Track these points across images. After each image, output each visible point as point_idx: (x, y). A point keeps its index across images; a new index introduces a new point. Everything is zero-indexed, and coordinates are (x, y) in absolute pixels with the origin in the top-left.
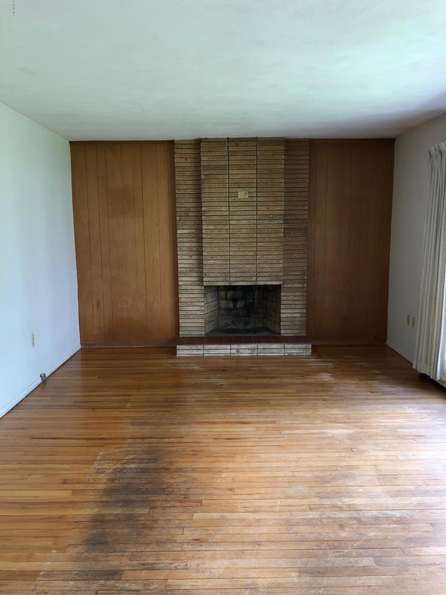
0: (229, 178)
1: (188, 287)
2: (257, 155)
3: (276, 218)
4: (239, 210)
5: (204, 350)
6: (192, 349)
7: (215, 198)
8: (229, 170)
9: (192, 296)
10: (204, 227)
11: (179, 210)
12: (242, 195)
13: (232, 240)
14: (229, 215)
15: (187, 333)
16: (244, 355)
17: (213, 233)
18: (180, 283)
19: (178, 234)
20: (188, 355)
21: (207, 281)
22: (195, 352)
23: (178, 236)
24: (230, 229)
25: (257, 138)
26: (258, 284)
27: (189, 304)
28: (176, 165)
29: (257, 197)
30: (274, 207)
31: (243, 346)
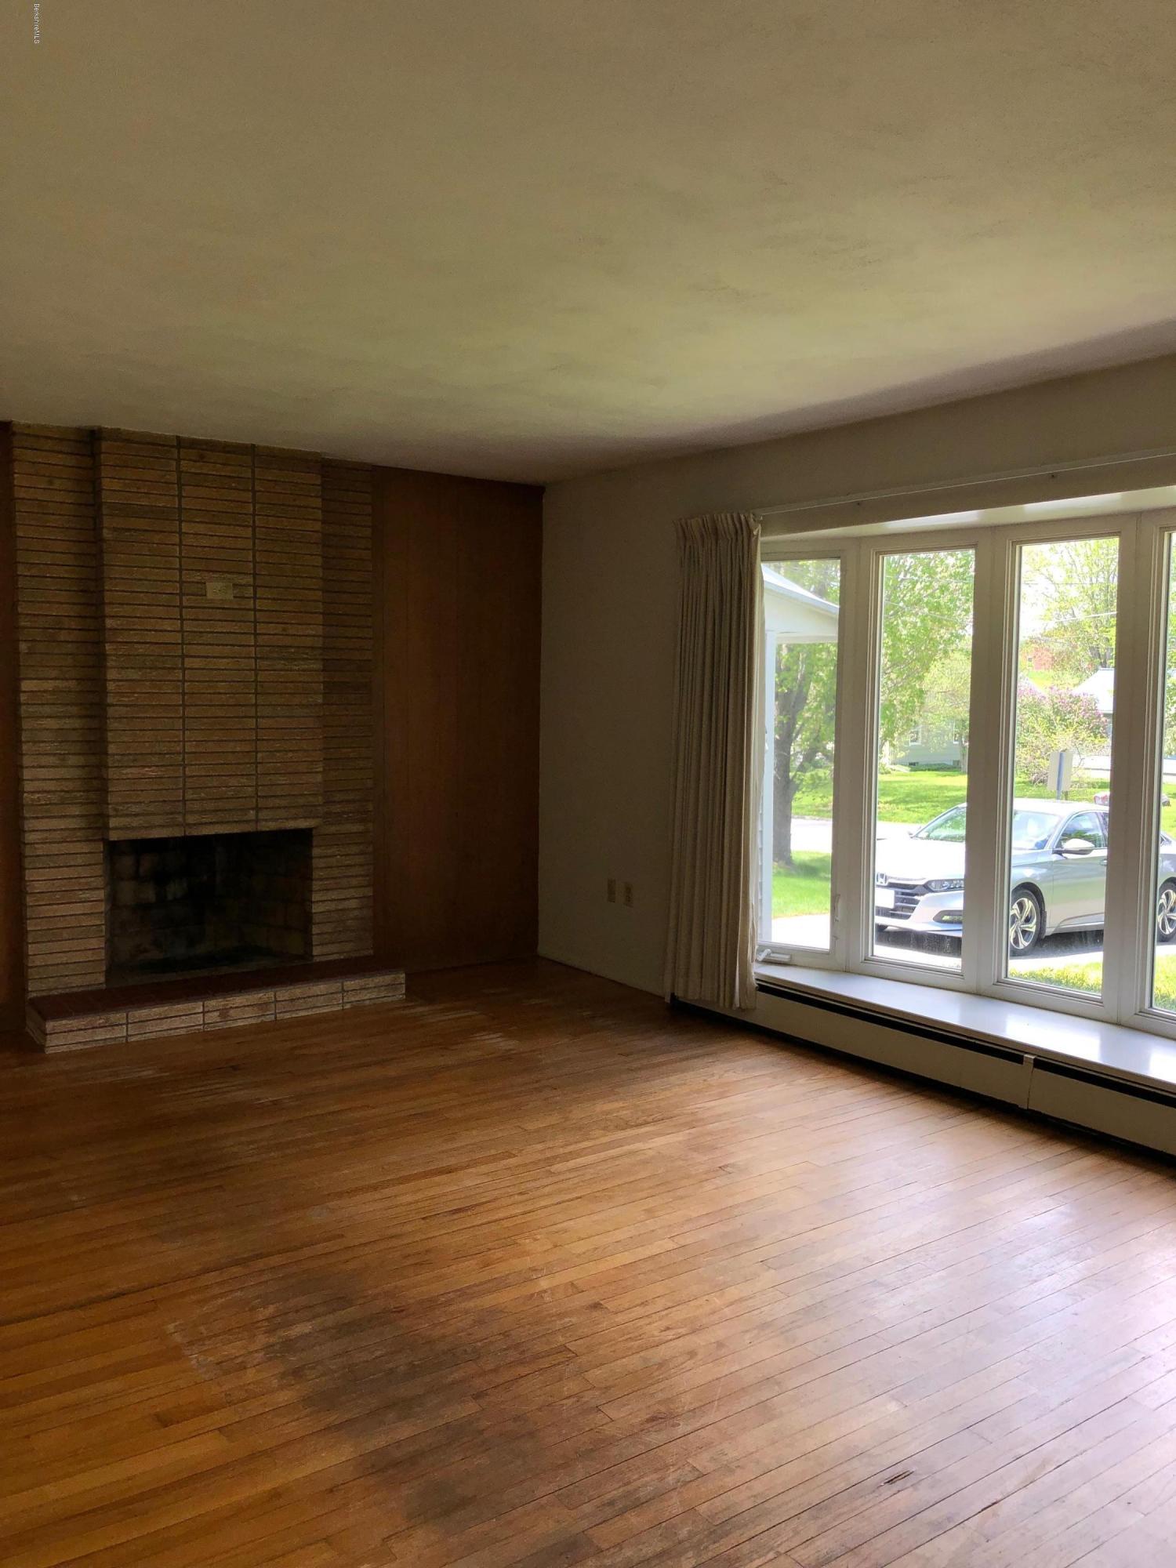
0: (180, 544)
1: (55, 849)
2: (254, 492)
3: (305, 656)
4: (208, 630)
5: (127, 1024)
6: (95, 1025)
7: (142, 595)
8: (181, 522)
9: (66, 873)
10: (112, 674)
11: (29, 624)
12: (217, 590)
13: (191, 712)
14: (183, 644)
15: (51, 983)
16: (240, 1023)
17: (138, 690)
18: (30, 837)
19: (25, 692)
20: (80, 1047)
21: (120, 828)
22: (101, 1035)
23: (23, 698)
24: (184, 681)
25: (253, 446)
26: (259, 829)
27: (57, 897)
28: (20, 493)
29: (255, 598)
30: (300, 627)
31: (238, 1000)
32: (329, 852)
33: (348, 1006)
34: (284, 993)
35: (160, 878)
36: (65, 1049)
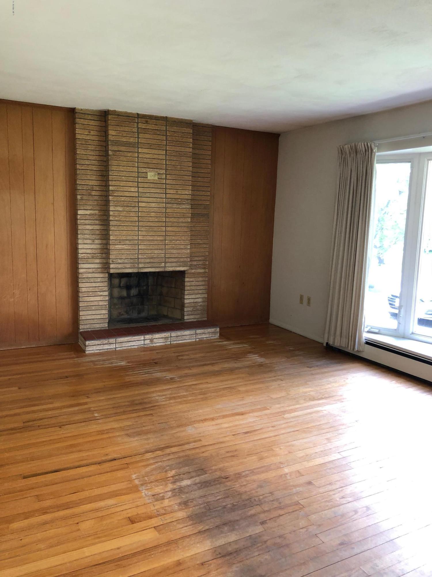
0: (138, 157)
1: (90, 275)
2: (166, 136)
3: (184, 202)
4: (148, 191)
5: (116, 343)
6: (104, 343)
7: (123, 177)
8: (138, 148)
9: (94, 285)
10: (111, 208)
11: (80, 188)
12: (152, 176)
13: (141, 224)
14: (138, 197)
15: (88, 326)
16: (158, 344)
17: (121, 215)
18: (81, 271)
19: (79, 215)
20: (98, 351)
21: (114, 268)
22: (106, 347)
23: (79, 217)
24: (139, 212)
25: (166, 117)
26: (166, 270)
27: (91, 294)
28: (78, 136)
29: (166, 179)
30: (183, 191)
31: (157, 336)
32: (191, 280)
33: (198, 340)
34: (174, 334)
35: (128, 288)
36: (93, 352)
